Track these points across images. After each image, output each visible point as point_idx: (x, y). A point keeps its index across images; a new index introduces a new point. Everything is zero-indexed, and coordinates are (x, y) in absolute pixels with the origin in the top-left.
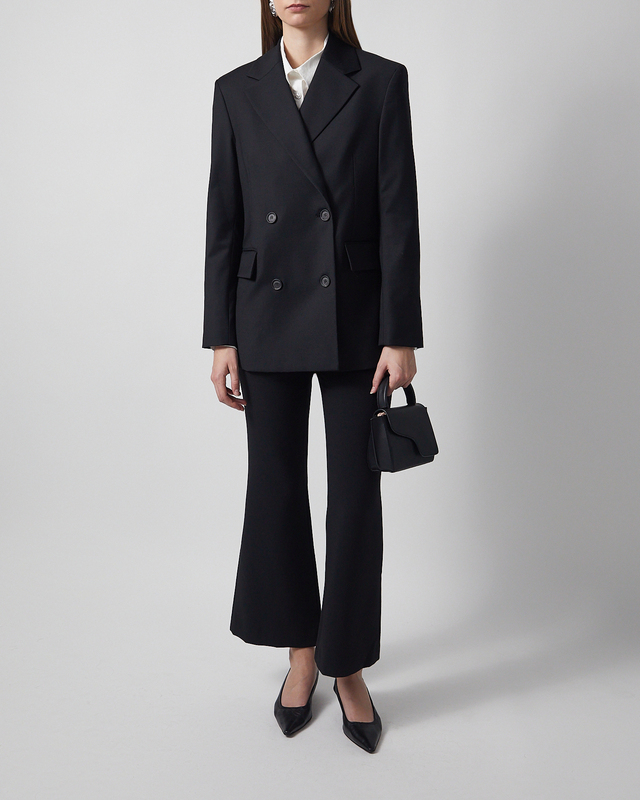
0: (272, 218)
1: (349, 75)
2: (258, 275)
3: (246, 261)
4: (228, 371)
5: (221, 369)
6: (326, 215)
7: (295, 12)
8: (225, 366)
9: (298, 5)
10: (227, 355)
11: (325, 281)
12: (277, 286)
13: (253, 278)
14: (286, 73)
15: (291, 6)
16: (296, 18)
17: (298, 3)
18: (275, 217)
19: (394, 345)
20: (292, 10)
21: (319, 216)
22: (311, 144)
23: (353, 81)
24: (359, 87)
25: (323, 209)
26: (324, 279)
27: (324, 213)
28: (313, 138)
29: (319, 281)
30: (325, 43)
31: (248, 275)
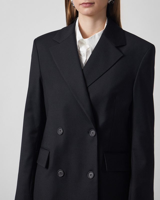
0: (60, 131)
1: (118, 48)
2: (50, 166)
3: (43, 156)
6: (93, 133)
7: (86, 7)
11: (91, 175)
12: (60, 173)
13: (47, 167)
14: (78, 40)
16: (87, 10)
17: (87, 2)
18: (62, 131)
20: (83, 6)
21: (89, 133)
22: (87, 88)
23: (121, 51)
24: (123, 56)
25: (91, 129)
26: (90, 173)
27: (92, 132)
28: (88, 85)
29: (87, 174)
30: (106, 24)
31: (44, 165)
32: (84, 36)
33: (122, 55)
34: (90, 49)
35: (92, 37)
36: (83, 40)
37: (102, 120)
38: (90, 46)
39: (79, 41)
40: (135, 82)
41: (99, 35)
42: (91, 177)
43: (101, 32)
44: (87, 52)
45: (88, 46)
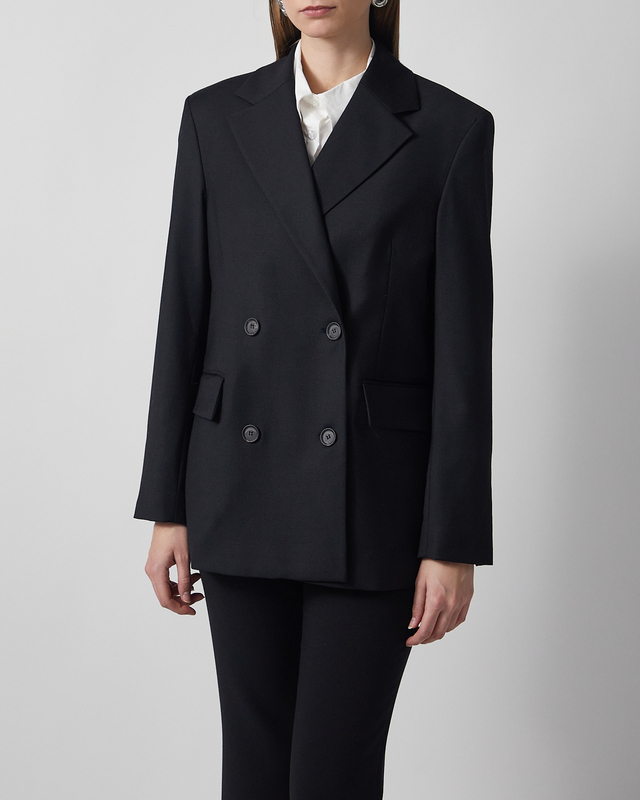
0: (252, 327)
1: (401, 116)
2: (225, 415)
3: (208, 390)
4: (172, 561)
5: (162, 557)
6: (335, 331)
7: (314, 18)
8: (169, 553)
9: (317, 8)
10: (173, 537)
12: (251, 433)
13: (217, 418)
14: (298, 98)
15: (308, 9)
16: (317, 25)
17: (317, 4)
18: (257, 327)
19: (444, 558)
20: (308, 14)
21: (324, 330)
22: (323, 217)
23: (406, 125)
24: (414, 136)
25: (331, 321)
26: (327, 433)
27: (332, 328)
28: (325, 210)
29: (319, 435)
30: (370, 59)
31: (209, 413)
32: (315, 87)
33: (409, 134)
34: (329, 119)
35: (334, 91)
36: (311, 97)
37: (357, 297)
38: (329, 111)
39: (302, 100)
40: (441, 203)
41: (352, 85)
42: (328, 442)
43: (357, 78)
44: (323, 128)
45: (325, 114)
